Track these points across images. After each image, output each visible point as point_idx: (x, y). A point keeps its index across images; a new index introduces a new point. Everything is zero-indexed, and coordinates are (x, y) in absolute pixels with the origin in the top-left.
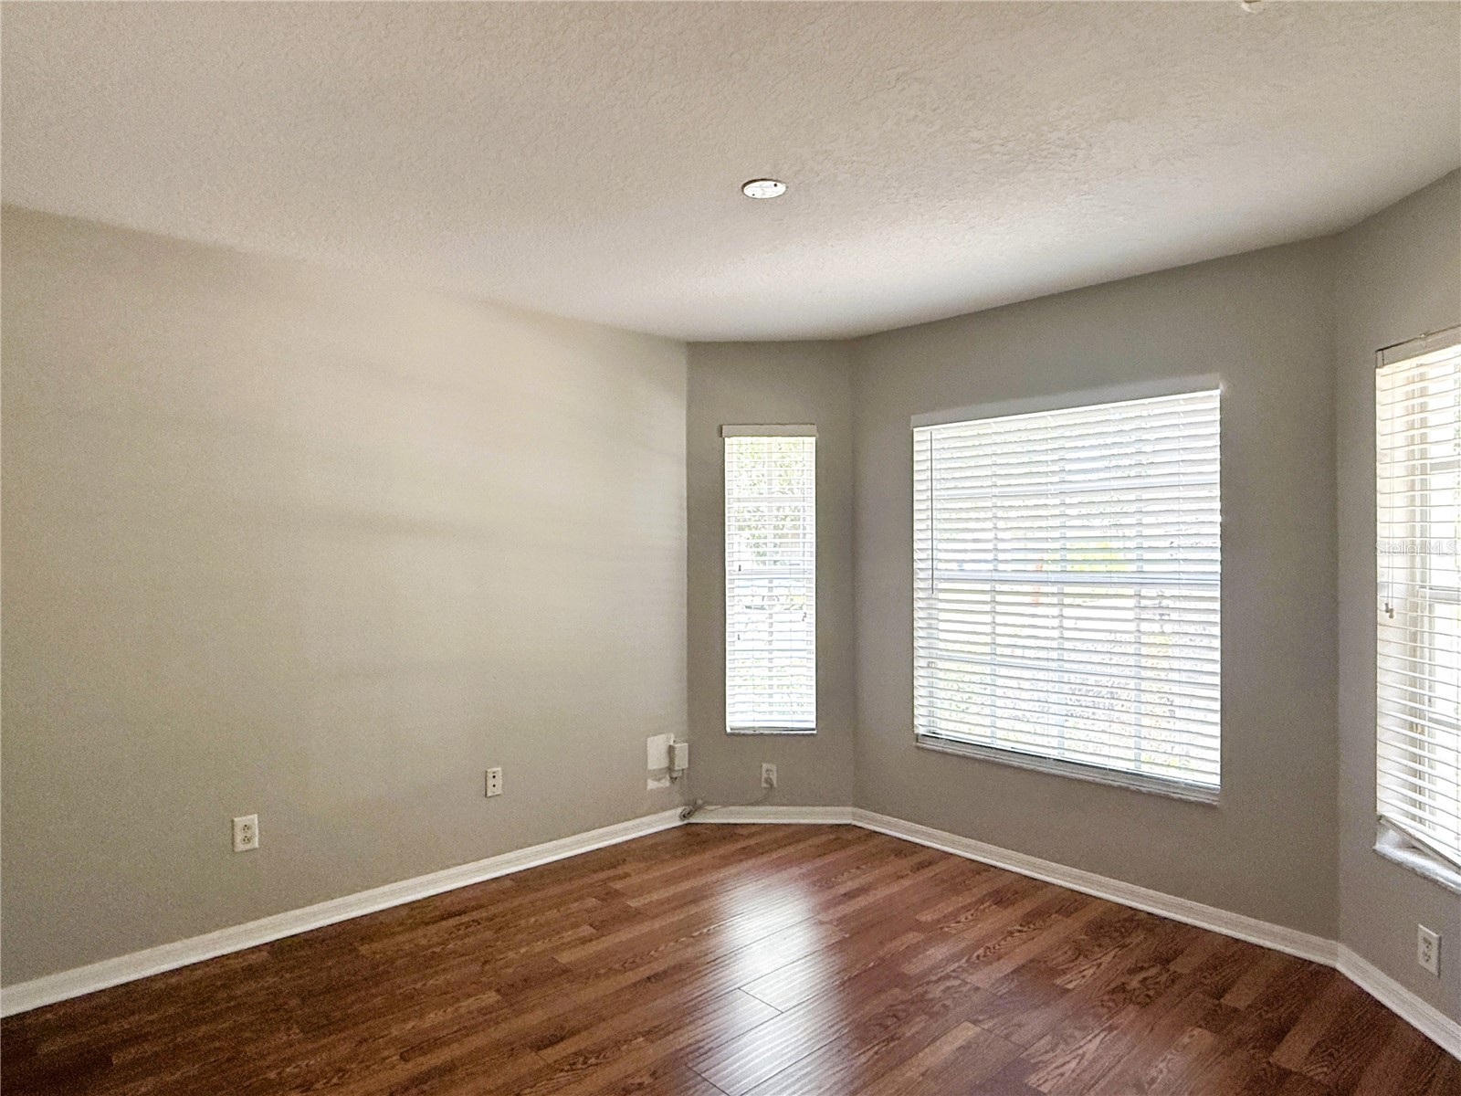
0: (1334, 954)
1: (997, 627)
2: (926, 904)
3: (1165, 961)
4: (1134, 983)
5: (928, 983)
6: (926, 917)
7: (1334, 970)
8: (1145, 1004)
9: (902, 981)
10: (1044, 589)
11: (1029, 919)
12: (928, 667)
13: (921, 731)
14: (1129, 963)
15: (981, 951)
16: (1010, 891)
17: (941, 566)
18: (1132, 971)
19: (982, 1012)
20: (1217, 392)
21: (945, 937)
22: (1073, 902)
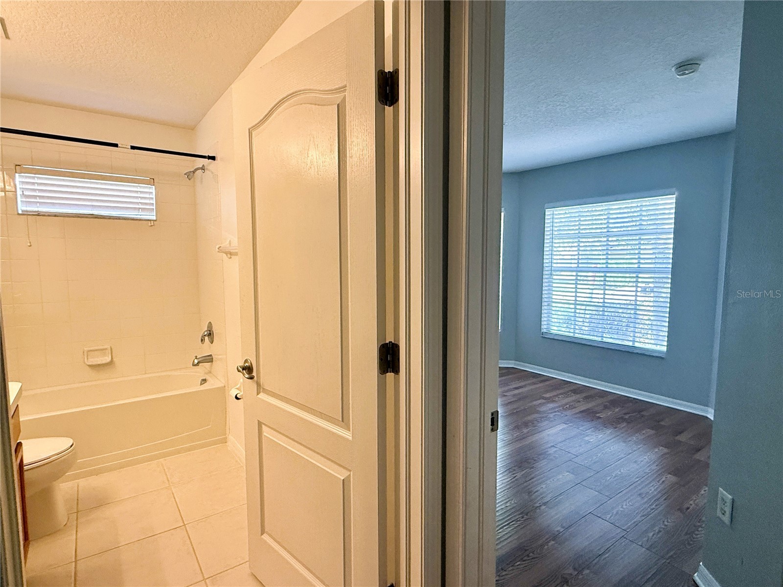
0: (707, 412)
1: (577, 298)
2: (547, 392)
3: (640, 411)
4: (627, 417)
5: (548, 413)
6: (548, 395)
7: (707, 417)
8: (629, 422)
9: (538, 412)
10: (597, 274)
11: (586, 398)
12: (548, 305)
13: (545, 331)
14: (624, 412)
15: (568, 406)
16: (578, 390)
17: (554, 265)
18: (625, 414)
19: (567, 421)
20: (675, 196)
21: (553, 401)
22: (604, 394)
